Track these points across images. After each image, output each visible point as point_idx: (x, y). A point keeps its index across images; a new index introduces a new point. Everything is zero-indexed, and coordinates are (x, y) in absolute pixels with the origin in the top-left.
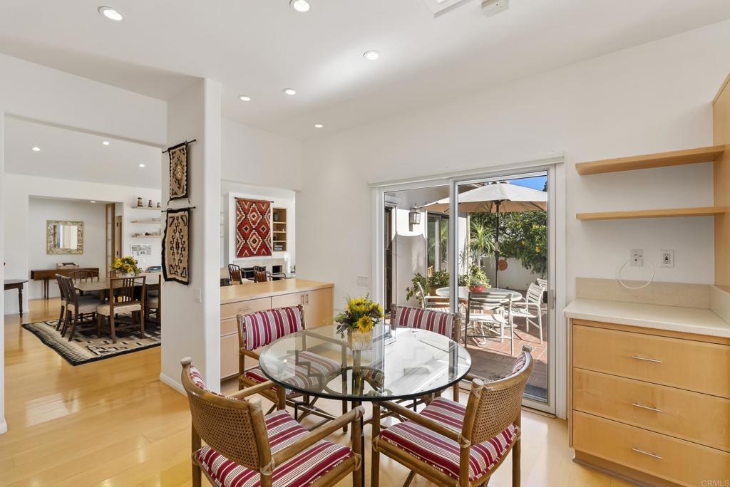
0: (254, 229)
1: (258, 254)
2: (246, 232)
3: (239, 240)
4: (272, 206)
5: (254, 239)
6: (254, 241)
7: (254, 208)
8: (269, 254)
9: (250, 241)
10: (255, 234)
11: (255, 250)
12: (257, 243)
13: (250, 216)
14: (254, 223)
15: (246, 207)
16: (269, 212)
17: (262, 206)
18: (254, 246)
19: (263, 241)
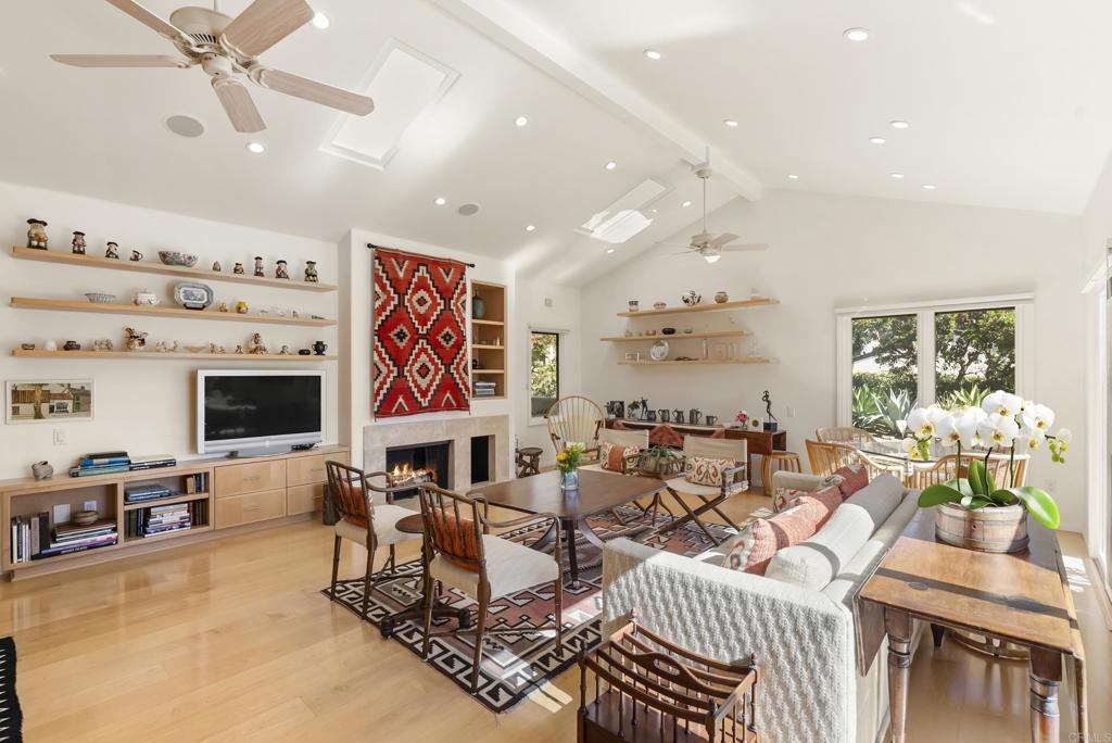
0: (423, 336)
1: (434, 407)
2: (402, 345)
3: (381, 366)
4: (470, 276)
5: (423, 366)
6: (423, 371)
7: (422, 279)
8: (462, 405)
9: (411, 371)
10: (423, 350)
11: (424, 394)
12: (430, 377)
13: (411, 300)
14: (423, 320)
15: (401, 275)
16: (464, 292)
17: (442, 275)
18: (424, 383)
19: (448, 370)
